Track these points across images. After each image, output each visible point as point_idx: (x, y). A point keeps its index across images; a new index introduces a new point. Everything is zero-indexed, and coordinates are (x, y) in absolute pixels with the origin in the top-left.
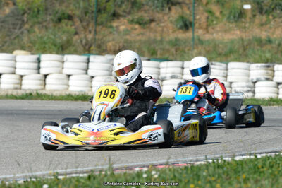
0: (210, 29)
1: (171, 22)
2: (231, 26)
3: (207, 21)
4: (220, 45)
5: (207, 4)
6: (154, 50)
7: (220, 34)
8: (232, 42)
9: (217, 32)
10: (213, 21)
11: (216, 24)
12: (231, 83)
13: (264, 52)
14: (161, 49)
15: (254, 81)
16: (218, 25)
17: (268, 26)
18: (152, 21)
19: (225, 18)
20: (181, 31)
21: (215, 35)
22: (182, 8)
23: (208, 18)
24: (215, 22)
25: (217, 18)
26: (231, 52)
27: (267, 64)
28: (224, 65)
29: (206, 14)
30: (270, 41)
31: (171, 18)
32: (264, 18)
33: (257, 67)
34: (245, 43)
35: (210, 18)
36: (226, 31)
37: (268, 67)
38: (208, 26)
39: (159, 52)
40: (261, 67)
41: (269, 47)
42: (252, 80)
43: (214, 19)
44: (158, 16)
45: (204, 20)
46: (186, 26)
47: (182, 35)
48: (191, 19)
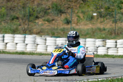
0: (78, 24)
1: (61, 21)
2: (88, 22)
3: (77, 21)
4: (83, 31)
5: (77, 13)
6: (54, 33)
7: (83, 26)
8: (88, 30)
10: (80, 20)
11: (81, 22)
12: (87, 47)
13: (102, 34)
15: (98, 47)
17: (104, 23)
18: (53, 20)
20: (66, 25)
21: (80, 26)
22: (66, 15)
23: (77, 19)
24: (80, 21)
25: (81, 19)
26: (87, 34)
27: (103, 40)
28: (84, 40)
29: (77, 17)
30: (104, 30)
31: (61, 19)
32: (102, 19)
33: (99, 41)
34: (94, 30)
36: (85, 25)
37: (104, 41)
38: (78, 22)
39: (56, 34)
40: (101, 40)
41: (104, 32)
44: (56, 18)
45: (76, 20)
46: (68, 22)
47: (66, 26)
48: (70, 19)
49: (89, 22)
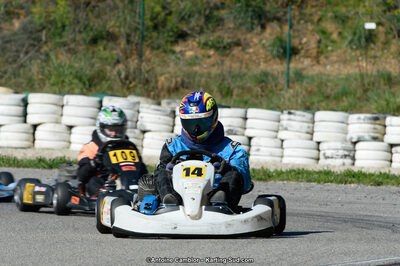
0: (322, 59)
1: (264, 46)
2: (354, 54)
3: (319, 47)
4: (329, 84)
5: (320, 20)
6: (229, 88)
7: (336, 66)
9: (333, 63)
10: (327, 46)
11: (332, 51)
12: (319, 143)
14: (239, 87)
15: (354, 140)
16: (334, 54)
18: (236, 44)
19: (346, 43)
21: (328, 67)
22: (281, 27)
23: (319, 42)
24: (330, 48)
25: (333, 42)
26: (344, 93)
29: (317, 36)
31: (264, 41)
33: (359, 118)
34: (366, 82)
35: (324, 41)
36: (345, 62)
37: (376, 119)
38: (320, 53)
40: (364, 119)
42: (352, 138)
43: (328, 43)
44: (245, 37)
45: (313, 44)
46: (288, 52)
48: (295, 42)
49: (358, 53)
